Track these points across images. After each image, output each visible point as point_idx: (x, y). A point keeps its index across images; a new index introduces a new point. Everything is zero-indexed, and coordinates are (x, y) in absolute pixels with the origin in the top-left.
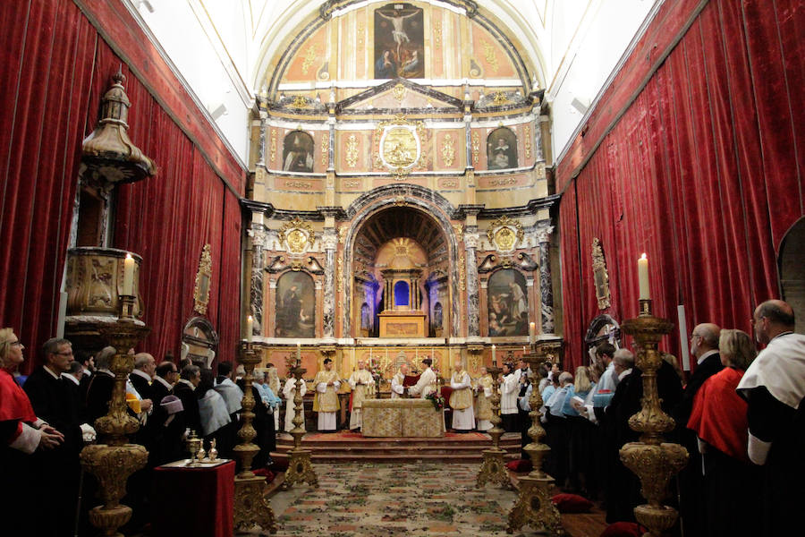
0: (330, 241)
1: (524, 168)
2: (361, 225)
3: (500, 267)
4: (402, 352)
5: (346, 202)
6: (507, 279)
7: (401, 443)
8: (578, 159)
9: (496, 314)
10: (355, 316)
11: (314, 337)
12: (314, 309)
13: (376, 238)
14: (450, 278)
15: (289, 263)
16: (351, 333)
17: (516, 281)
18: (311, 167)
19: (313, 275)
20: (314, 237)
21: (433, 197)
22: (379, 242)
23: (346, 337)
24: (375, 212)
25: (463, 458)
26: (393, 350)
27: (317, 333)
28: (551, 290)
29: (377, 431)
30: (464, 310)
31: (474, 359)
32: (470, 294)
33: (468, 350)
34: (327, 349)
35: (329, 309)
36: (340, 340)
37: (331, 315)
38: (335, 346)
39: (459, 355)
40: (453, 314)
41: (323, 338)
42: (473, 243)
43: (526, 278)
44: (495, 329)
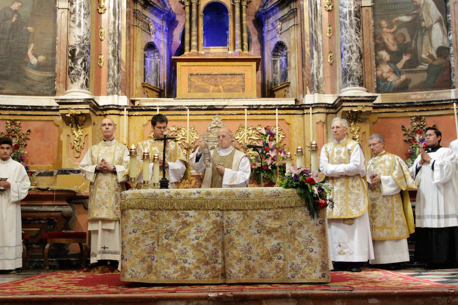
4: (217, 119)
9: (389, 52)
10: (130, 59)
11: (54, 93)
12: (54, 44)
23: (112, 93)
26: (202, 116)
27: (59, 87)
29: (158, 269)
30: (331, 44)
31: (353, 129)
32: (345, 10)
33: (343, 112)
34: (74, 112)
35: (79, 37)
36: (101, 97)
37: (83, 48)
38: (88, 106)
39: (323, 126)
40: (311, 51)
41: (67, 91)
44: (387, 78)
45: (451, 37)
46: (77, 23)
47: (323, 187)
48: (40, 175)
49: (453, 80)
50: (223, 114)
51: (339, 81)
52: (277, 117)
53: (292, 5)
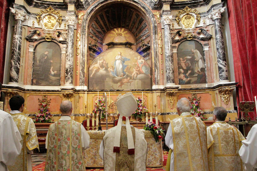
2: (93, 12)
3: (185, 39)
4: (120, 95)
6: (190, 46)
9: (183, 69)
11: (60, 85)
12: (60, 67)
14: (152, 47)
15: (43, 35)
17: (197, 48)
19: (60, 45)
20: (61, 20)
23: (81, 85)
24: (102, 5)
26: (114, 93)
27: (62, 83)
28: (224, 51)
29: (98, 162)
30: (162, 67)
31: (171, 99)
32: (167, 55)
33: (167, 93)
34: (67, 93)
35: (69, 65)
36: (77, 86)
37: (71, 69)
38: (72, 91)
39: (159, 97)
40: (155, 69)
41: (65, 85)
42: (168, 21)
43: (203, 45)
44: (183, 79)
45: (205, 65)
46: (69, 60)
47: (160, 131)
48: (54, 116)
49: (207, 80)
50: (122, 93)
51: (165, 80)
52: (142, 94)
53: (148, 51)
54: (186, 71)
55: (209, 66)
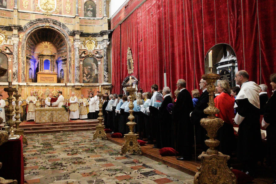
0: (15, 40)
1: (99, 18)
2: (29, 34)
3: (88, 56)
4: (48, 89)
5: (23, 24)
6: (90, 61)
7: (53, 125)
8: (123, 16)
9: (86, 74)
10: (26, 73)
13: (35, 41)
14: (68, 59)
16: (25, 80)
17: (94, 62)
18: (5, 6)
19: (7, 55)
20: (7, 38)
21: (62, 26)
22: (36, 42)
23: (23, 82)
24: (36, 29)
25: (79, 130)
26: (44, 88)
28: (107, 66)
29: (42, 121)
30: (73, 73)
31: (77, 91)
32: (76, 66)
33: (75, 88)
35: (15, 70)
36: (20, 83)
37: (16, 72)
38: (18, 86)
39: (71, 90)
40: (69, 74)
41: (13, 82)
42: (78, 46)
43: (98, 61)
44: (85, 80)
47: (68, 107)
49: (98, 81)
50: (49, 87)
51: (75, 81)
52: (61, 88)
54: (87, 75)
55: (100, 73)
